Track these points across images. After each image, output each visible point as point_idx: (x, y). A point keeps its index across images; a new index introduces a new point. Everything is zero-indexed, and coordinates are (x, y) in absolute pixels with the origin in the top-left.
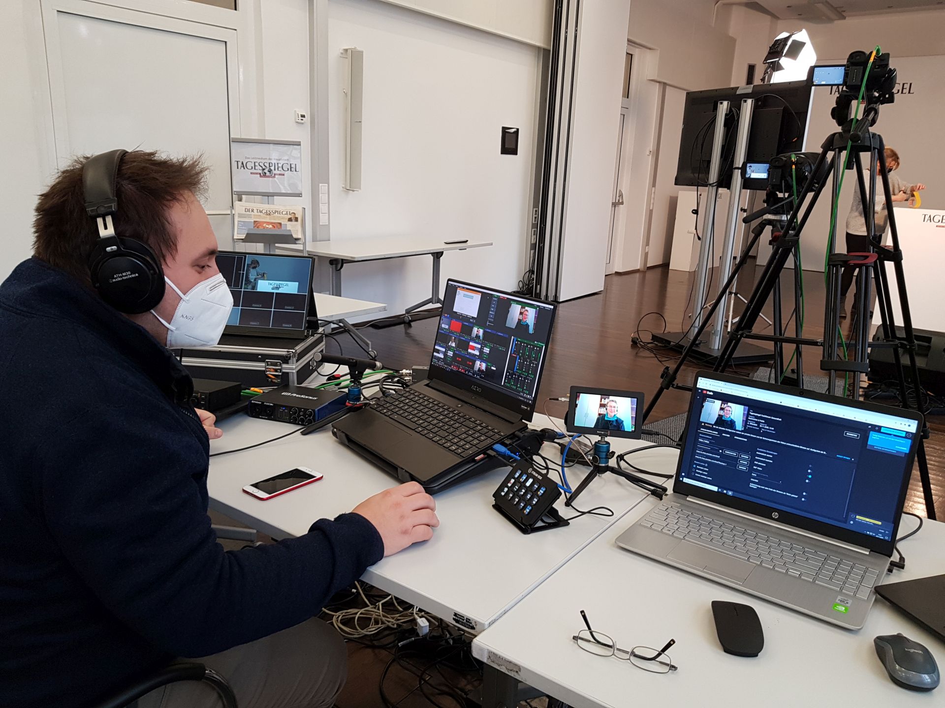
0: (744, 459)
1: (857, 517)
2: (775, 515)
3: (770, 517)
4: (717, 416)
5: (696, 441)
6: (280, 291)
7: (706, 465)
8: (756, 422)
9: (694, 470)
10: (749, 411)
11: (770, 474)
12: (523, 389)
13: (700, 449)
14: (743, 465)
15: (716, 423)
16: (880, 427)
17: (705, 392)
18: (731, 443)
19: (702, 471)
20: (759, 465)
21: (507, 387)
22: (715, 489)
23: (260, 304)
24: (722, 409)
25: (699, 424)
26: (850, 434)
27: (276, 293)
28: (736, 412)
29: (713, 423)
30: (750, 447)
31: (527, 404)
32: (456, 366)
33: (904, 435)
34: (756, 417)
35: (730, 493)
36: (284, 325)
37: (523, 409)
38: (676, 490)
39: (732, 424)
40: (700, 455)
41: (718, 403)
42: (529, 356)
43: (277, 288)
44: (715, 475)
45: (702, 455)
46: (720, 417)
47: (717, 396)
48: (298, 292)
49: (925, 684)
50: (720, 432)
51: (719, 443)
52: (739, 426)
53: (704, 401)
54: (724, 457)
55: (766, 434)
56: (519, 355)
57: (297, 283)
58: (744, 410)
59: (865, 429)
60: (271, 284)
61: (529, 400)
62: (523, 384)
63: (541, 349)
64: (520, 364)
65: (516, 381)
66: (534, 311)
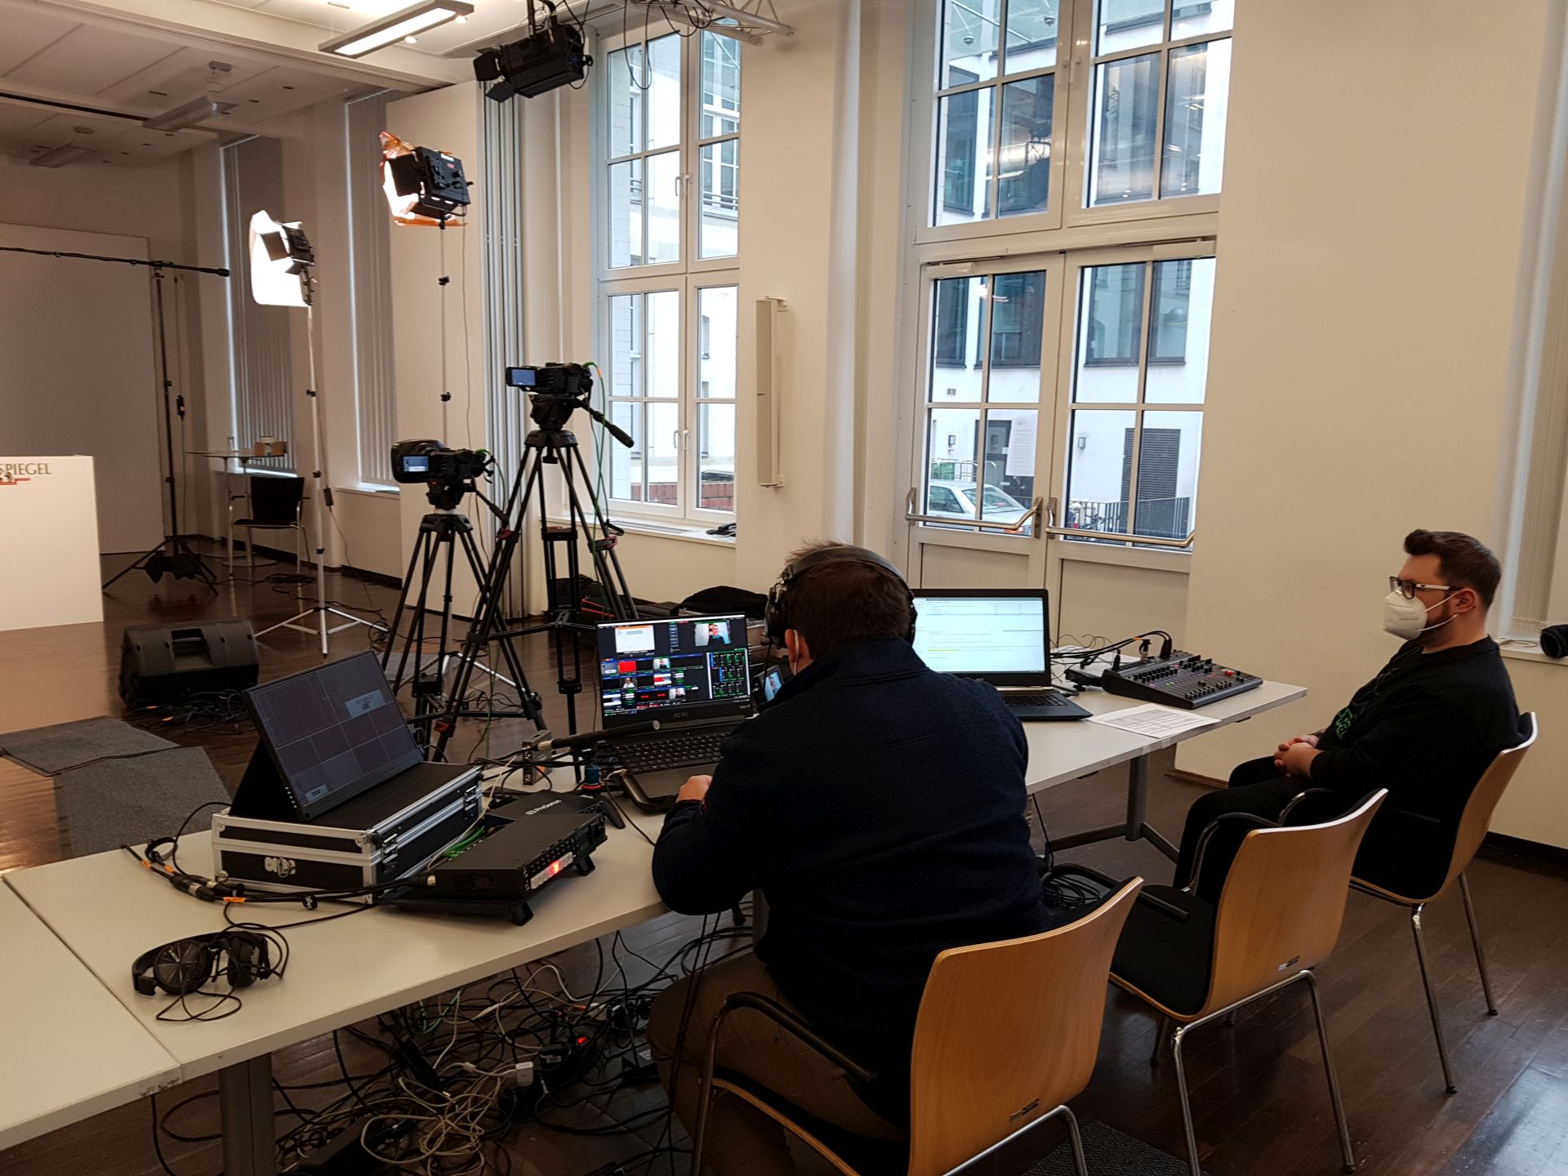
6: (371, 708)
12: (736, 693)
21: (718, 698)
23: (364, 734)
27: (370, 713)
31: (745, 703)
32: (645, 705)
37: (743, 709)
42: (733, 664)
43: (366, 705)
48: (384, 702)
56: (720, 666)
60: (358, 702)
61: (748, 700)
62: (734, 689)
63: (743, 653)
64: (725, 674)
65: (726, 689)
66: (724, 624)
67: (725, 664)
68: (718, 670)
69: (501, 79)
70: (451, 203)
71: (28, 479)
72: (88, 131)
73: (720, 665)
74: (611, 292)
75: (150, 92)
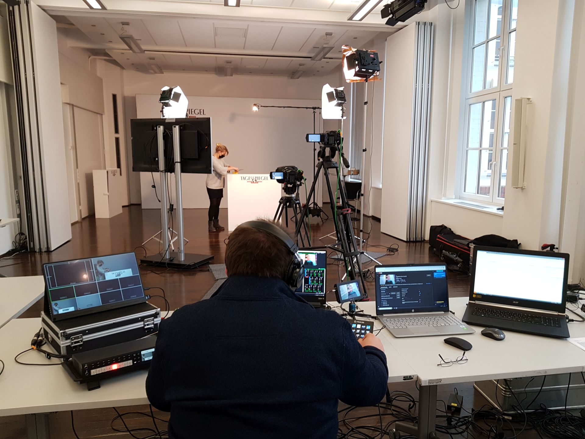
0: (398, 294)
1: (437, 302)
2: (413, 311)
3: (412, 312)
4: (385, 281)
5: (380, 293)
6: (122, 276)
7: (386, 300)
8: (399, 279)
9: (382, 304)
10: (396, 276)
11: (408, 297)
13: (383, 295)
14: (398, 296)
15: (386, 284)
16: (436, 271)
17: (379, 273)
18: (393, 290)
19: (385, 303)
20: (404, 294)
21: (307, 292)
22: (391, 308)
23: (111, 288)
24: (386, 278)
25: (380, 286)
26: (428, 275)
27: (120, 279)
28: (392, 278)
29: (385, 284)
30: (399, 289)
31: (322, 297)
33: (443, 271)
34: (399, 278)
35: (397, 308)
36: (131, 297)
37: (320, 300)
38: (377, 314)
39: (391, 282)
40: (383, 297)
41: (385, 276)
42: (317, 276)
43: (119, 275)
44: (390, 303)
45: (384, 297)
46: (387, 281)
47: (384, 273)
48: (133, 274)
49: (501, 337)
50: (388, 286)
51: (388, 291)
52: (394, 282)
53: (380, 277)
54: (391, 296)
55: (403, 283)
57: (130, 269)
58: (394, 276)
59: (432, 272)
60: (114, 274)
61: (323, 295)
62: (316, 289)
63: (323, 271)
64: (313, 281)
65: (312, 289)
66: (314, 255)
67: (313, 276)
68: (308, 278)
69: (391, 16)
70: (371, 71)
71: (262, 182)
72: (303, 65)
73: (310, 276)
74: (470, 103)
75: (314, 47)
